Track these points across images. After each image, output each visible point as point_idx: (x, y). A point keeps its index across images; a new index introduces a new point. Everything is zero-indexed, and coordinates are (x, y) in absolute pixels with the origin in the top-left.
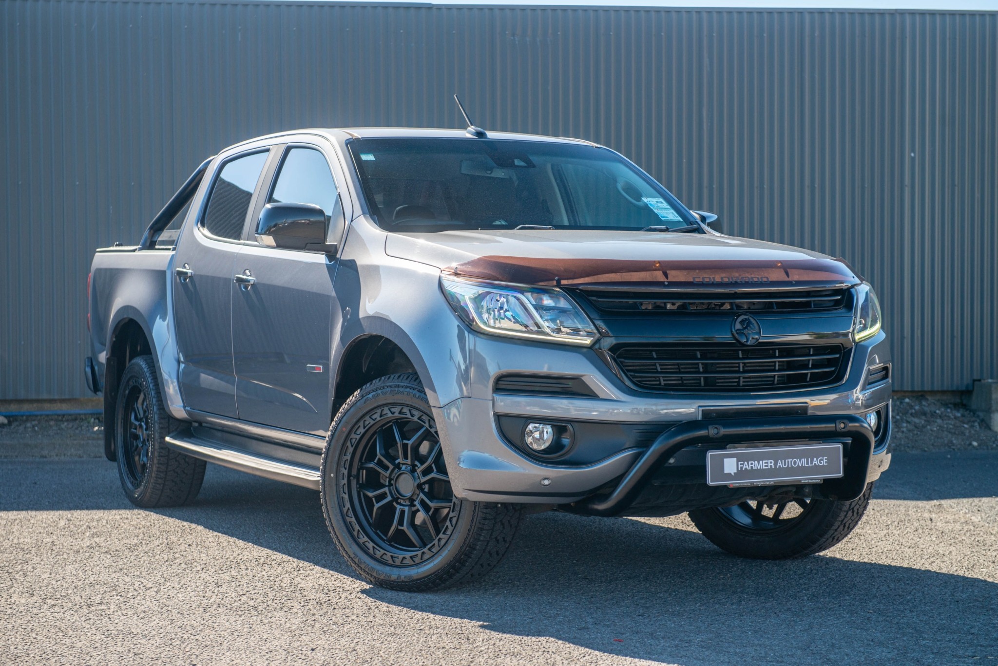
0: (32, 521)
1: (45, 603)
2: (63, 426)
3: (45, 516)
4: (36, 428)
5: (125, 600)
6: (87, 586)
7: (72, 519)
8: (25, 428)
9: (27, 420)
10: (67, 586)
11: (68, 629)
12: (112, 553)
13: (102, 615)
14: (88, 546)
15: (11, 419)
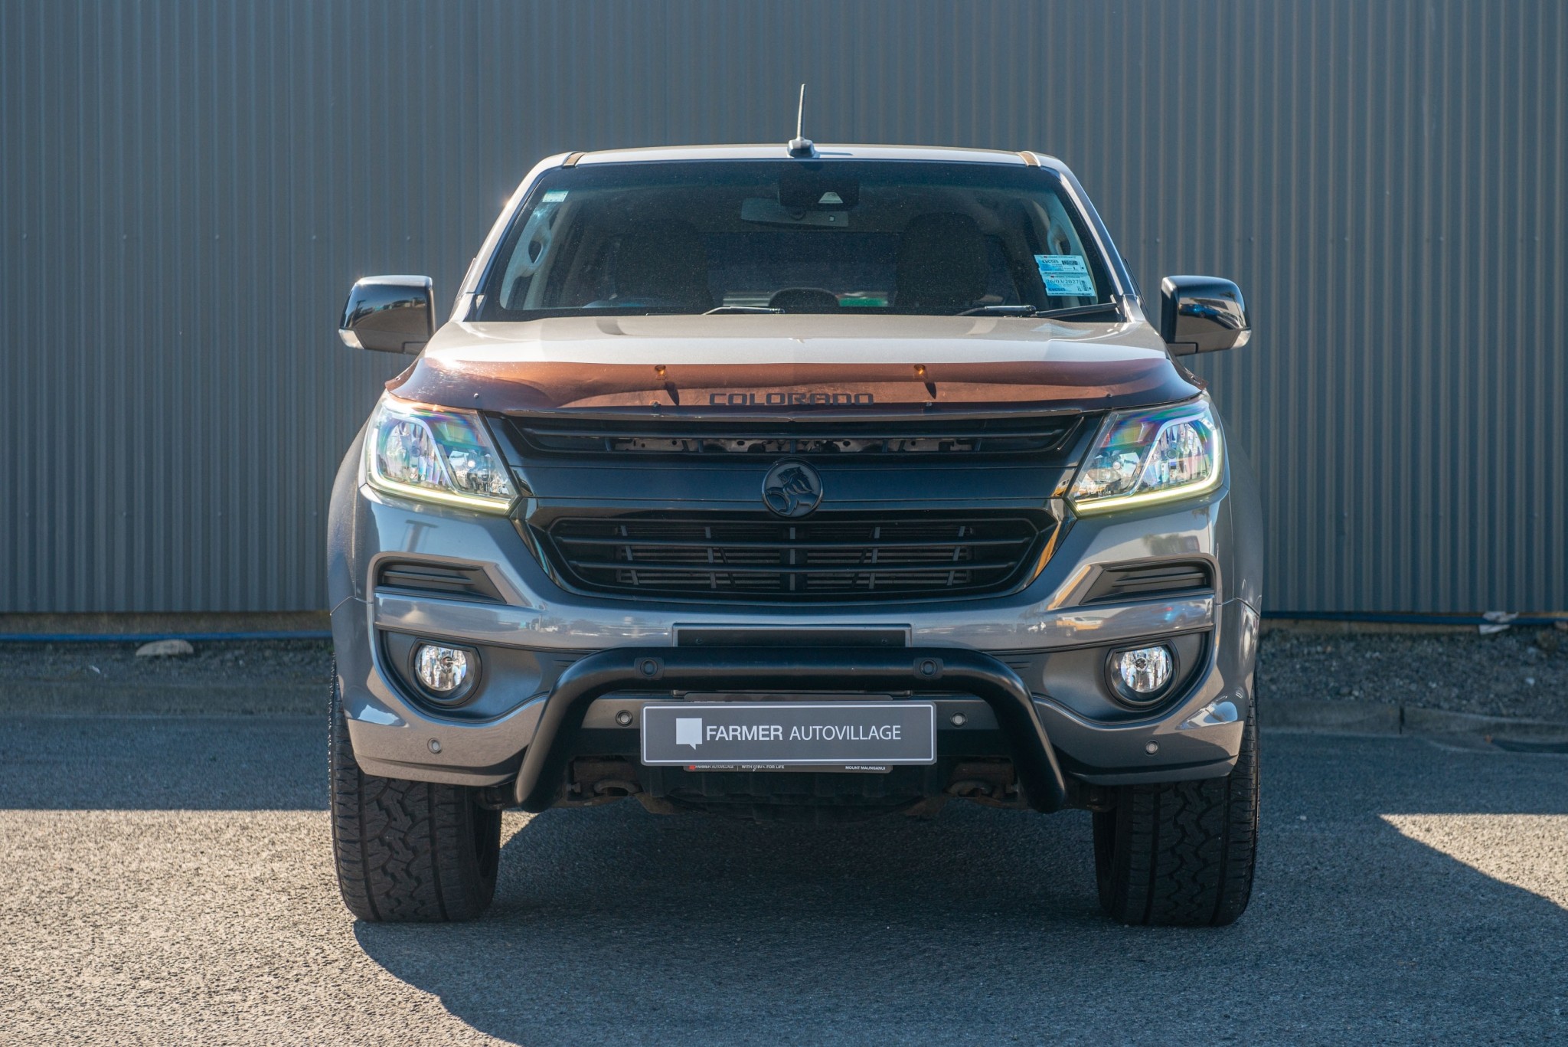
0: (179, 830)
1: (134, 987)
2: (286, 659)
3: (205, 820)
4: (241, 662)
5: (280, 984)
6: (222, 956)
7: (250, 825)
8: (222, 662)
9: (227, 648)
10: (187, 954)
11: (155, 1039)
12: (293, 893)
13: (226, 1013)
14: (256, 878)
15: (201, 646)
